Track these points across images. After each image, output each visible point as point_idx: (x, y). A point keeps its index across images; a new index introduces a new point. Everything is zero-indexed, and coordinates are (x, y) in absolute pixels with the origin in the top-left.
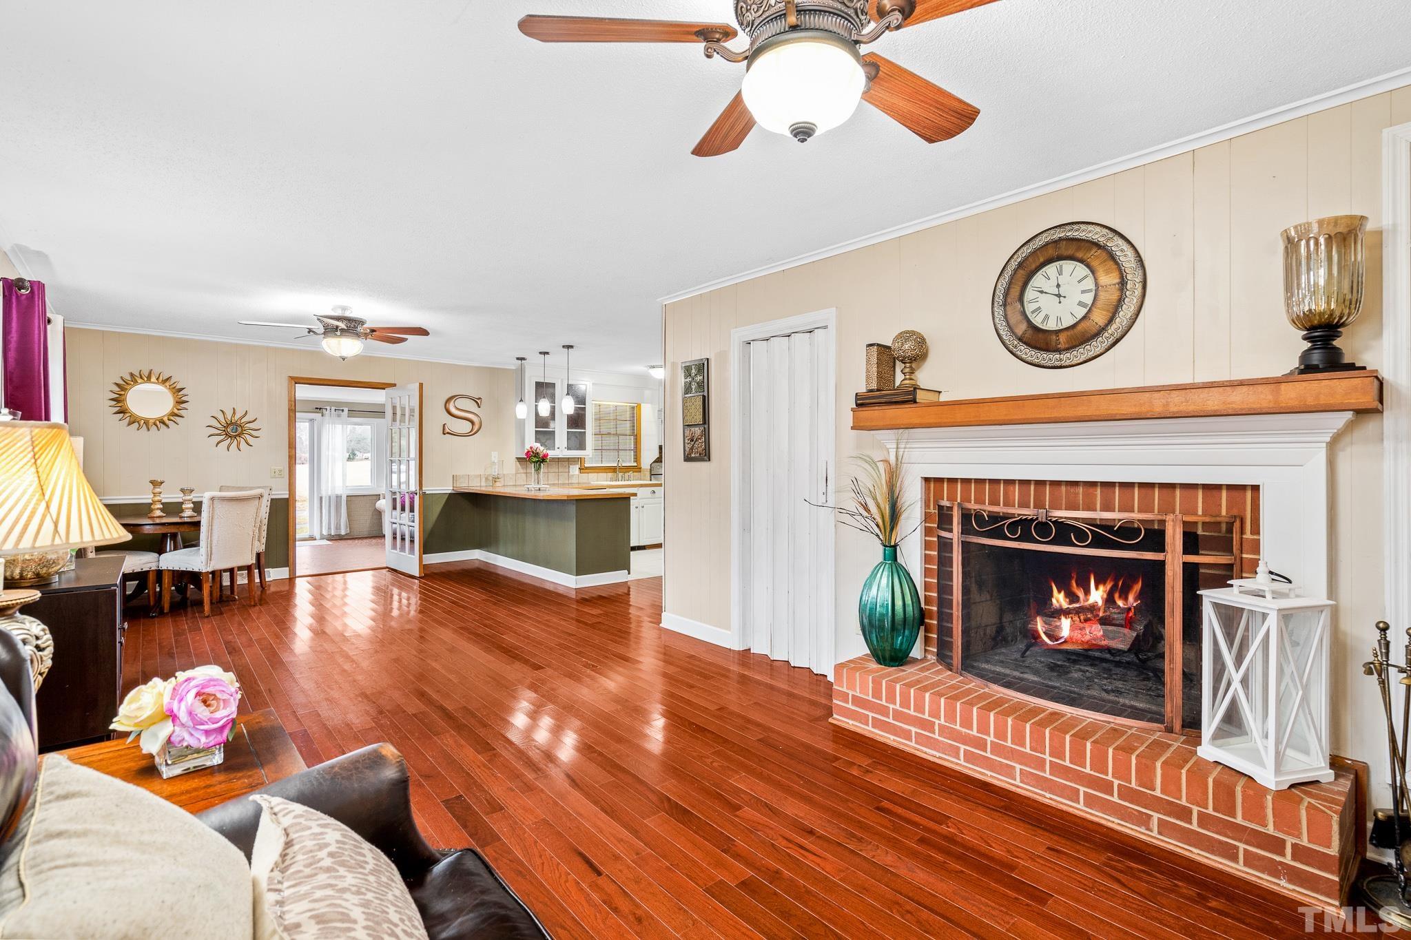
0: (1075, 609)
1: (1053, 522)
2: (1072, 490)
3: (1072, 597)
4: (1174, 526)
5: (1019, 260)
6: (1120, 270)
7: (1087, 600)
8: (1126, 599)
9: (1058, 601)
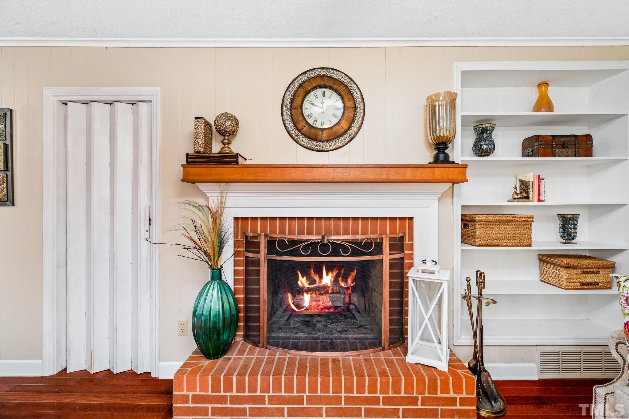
0: (313, 288)
1: (330, 243)
2: (328, 223)
3: (313, 282)
4: (386, 240)
5: (300, 82)
6: (354, 100)
7: (321, 282)
8: (346, 282)
9: (302, 283)
